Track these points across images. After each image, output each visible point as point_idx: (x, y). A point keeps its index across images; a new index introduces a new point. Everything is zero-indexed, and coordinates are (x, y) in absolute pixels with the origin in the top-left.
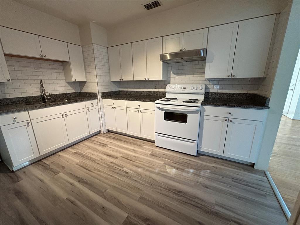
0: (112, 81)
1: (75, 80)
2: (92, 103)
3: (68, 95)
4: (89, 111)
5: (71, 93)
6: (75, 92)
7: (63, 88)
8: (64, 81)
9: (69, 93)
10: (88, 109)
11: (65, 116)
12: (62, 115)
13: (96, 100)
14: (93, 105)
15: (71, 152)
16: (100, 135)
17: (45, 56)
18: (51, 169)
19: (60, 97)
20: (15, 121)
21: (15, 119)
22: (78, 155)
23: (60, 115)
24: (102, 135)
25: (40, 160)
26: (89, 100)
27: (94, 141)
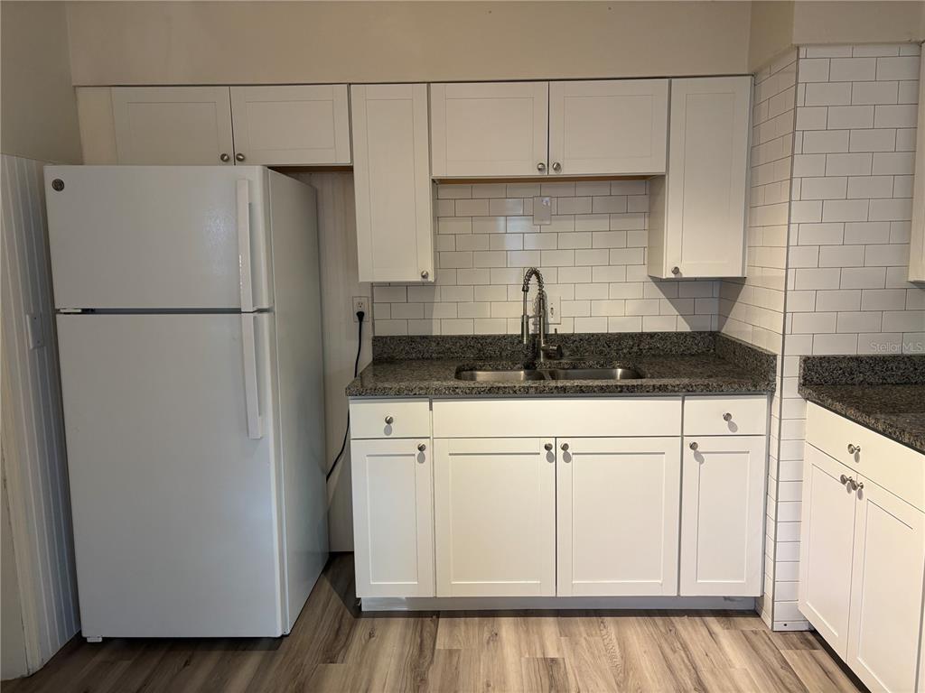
0: (915, 283)
1: (676, 271)
2: (727, 417)
3: (644, 346)
4: (699, 457)
5: (664, 336)
6: (684, 327)
7: (631, 307)
8: (642, 273)
9: (652, 335)
10: (693, 446)
11: (560, 453)
12: (548, 447)
13: (762, 401)
14: (733, 426)
15: (543, 647)
16: (742, 631)
17: (558, 167)
18: (423, 680)
19: (606, 350)
20: (388, 431)
21: (389, 422)
22: (546, 682)
23: (538, 445)
24: (755, 633)
25: (437, 614)
26: (708, 391)
27: (685, 648)
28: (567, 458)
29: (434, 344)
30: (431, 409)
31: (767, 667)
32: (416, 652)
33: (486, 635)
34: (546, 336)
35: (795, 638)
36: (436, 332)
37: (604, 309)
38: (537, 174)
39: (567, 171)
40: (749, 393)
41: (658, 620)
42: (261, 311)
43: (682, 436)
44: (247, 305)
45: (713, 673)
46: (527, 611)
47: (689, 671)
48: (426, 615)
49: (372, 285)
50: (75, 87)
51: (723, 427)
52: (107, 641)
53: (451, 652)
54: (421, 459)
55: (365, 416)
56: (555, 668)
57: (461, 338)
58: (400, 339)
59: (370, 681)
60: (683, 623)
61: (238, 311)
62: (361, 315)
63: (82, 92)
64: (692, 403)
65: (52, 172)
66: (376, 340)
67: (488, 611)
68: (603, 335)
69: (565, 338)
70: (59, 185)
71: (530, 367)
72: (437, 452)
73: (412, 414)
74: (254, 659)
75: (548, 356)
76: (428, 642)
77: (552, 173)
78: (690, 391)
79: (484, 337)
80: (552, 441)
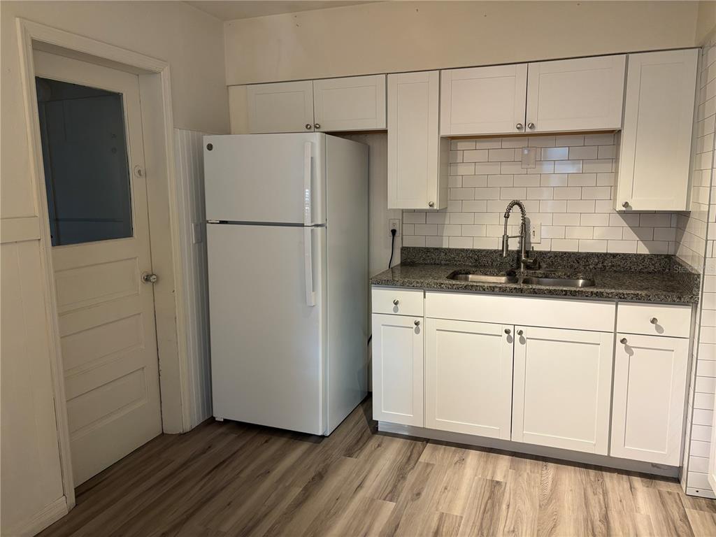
1: (626, 205)
2: (654, 321)
3: (608, 263)
4: (629, 350)
5: (625, 257)
6: (643, 250)
7: (598, 233)
8: (605, 207)
9: (614, 255)
10: (623, 341)
11: (517, 337)
12: (507, 332)
13: (684, 313)
14: (659, 328)
15: (494, 473)
16: (659, 490)
17: (532, 126)
18: (404, 478)
19: (576, 265)
20: (396, 310)
21: (396, 303)
22: (487, 495)
23: (500, 330)
24: (670, 493)
25: (428, 441)
26: (637, 299)
27: (605, 494)
28: (523, 341)
29: (443, 254)
30: (425, 297)
31: (668, 519)
32: (405, 460)
33: (456, 459)
34: (527, 253)
35: (703, 502)
36: (445, 246)
37: (577, 233)
38: (516, 131)
39: (538, 129)
40: (673, 303)
41: (592, 472)
42: (317, 226)
43: (615, 334)
44: (308, 222)
45: (620, 513)
46: (491, 449)
47: (601, 509)
48: (420, 439)
49: (403, 211)
50: (228, 86)
51: (652, 329)
52: (226, 421)
53: (428, 465)
54: (417, 331)
55: (382, 298)
56: (497, 487)
57: (462, 250)
58: (420, 249)
59: (369, 472)
60: (611, 477)
61: (302, 225)
62: (394, 232)
63: (232, 90)
64: (625, 308)
65: (207, 140)
66: (403, 249)
67: (462, 444)
68: (573, 253)
69: (542, 254)
70: (210, 147)
71: (512, 276)
72: (429, 326)
73: (412, 299)
74: (304, 446)
75: (528, 267)
76: (415, 456)
77: (528, 130)
78: (622, 298)
79: (480, 251)
80: (511, 328)
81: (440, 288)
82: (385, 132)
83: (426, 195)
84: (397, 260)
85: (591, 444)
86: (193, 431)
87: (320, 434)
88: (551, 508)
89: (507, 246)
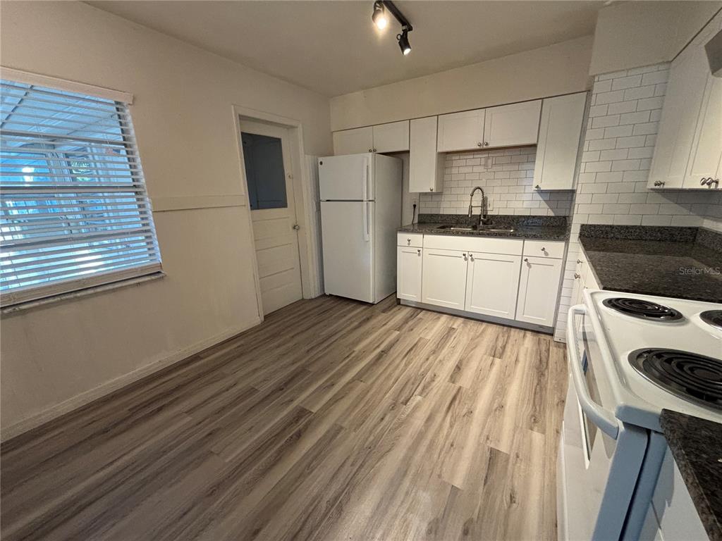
1: (537, 187)
2: (543, 249)
4: (529, 265)
5: (540, 217)
7: (526, 204)
10: (526, 260)
11: (469, 258)
12: (464, 255)
13: (562, 244)
14: (546, 254)
15: (453, 324)
16: (539, 338)
17: (487, 144)
18: (407, 323)
19: (512, 222)
20: (409, 244)
21: (409, 241)
22: (446, 333)
23: (461, 254)
24: (544, 340)
25: (424, 309)
26: (535, 237)
27: (508, 337)
28: (472, 260)
29: (440, 217)
30: (423, 237)
32: (410, 316)
33: (436, 318)
34: (485, 216)
36: (441, 213)
37: (512, 205)
38: (478, 147)
39: (491, 146)
40: (555, 240)
41: (505, 328)
42: (370, 201)
43: (522, 256)
44: (365, 199)
46: (455, 314)
48: (420, 308)
49: (420, 193)
50: (332, 133)
51: (542, 253)
52: (331, 295)
53: (421, 319)
54: (419, 255)
55: (402, 238)
56: (452, 330)
57: (450, 215)
58: (428, 215)
59: (391, 319)
60: (515, 331)
61: (362, 201)
62: (415, 206)
63: (335, 135)
64: (529, 243)
65: (320, 159)
66: (419, 215)
67: (440, 311)
68: (511, 216)
69: (492, 216)
70: (321, 163)
71: (475, 228)
72: (426, 252)
73: (417, 239)
74: (364, 307)
75: (484, 223)
76: (415, 315)
77: (485, 147)
78: (527, 237)
79: (459, 215)
80: (467, 253)
81: (431, 233)
82: (408, 152)
83: (429, 185)
84: (416, 221)
85: (506, 314)
86: (316, 298)
87: (371, 302)
88: (476, 341)
89: (472, 212)
